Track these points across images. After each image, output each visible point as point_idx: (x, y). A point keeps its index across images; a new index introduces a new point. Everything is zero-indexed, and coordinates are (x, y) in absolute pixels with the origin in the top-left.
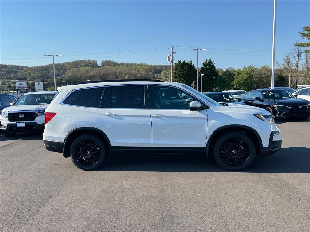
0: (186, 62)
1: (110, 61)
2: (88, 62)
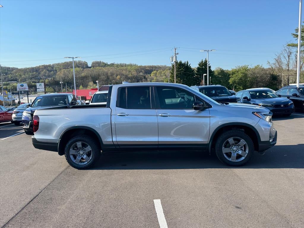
0: (182, 63)
2: (79, 63)
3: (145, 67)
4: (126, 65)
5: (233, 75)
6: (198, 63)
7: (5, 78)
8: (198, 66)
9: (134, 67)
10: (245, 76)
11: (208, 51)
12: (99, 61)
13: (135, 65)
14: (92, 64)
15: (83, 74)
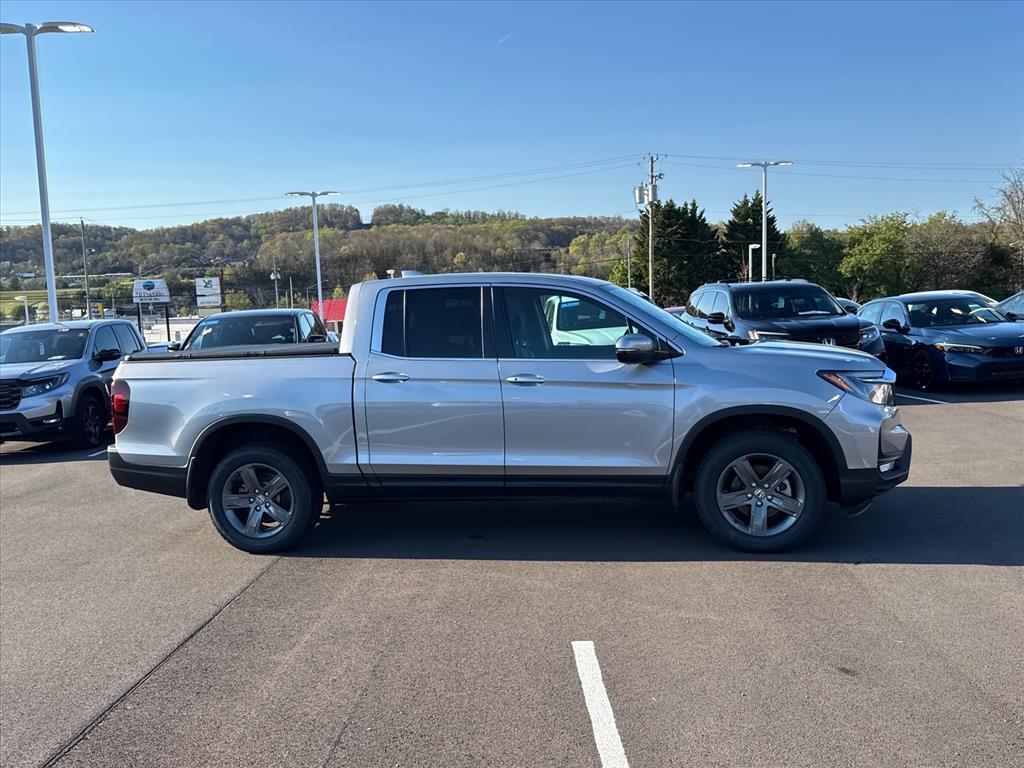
0: (677, 207)
1: (401, 206)
2: (331, 211)
3: (550, 222)
4: (484, 218)
5: (852, 246)
6: (733, 207)
7: (95, 263)
8: (731, 217)
9: (511, 223)
10: (897, 249)
11: (766, 166)
12: (396, 205)
13: (517, 215)
14: (375, 215)
15: (345, 250)
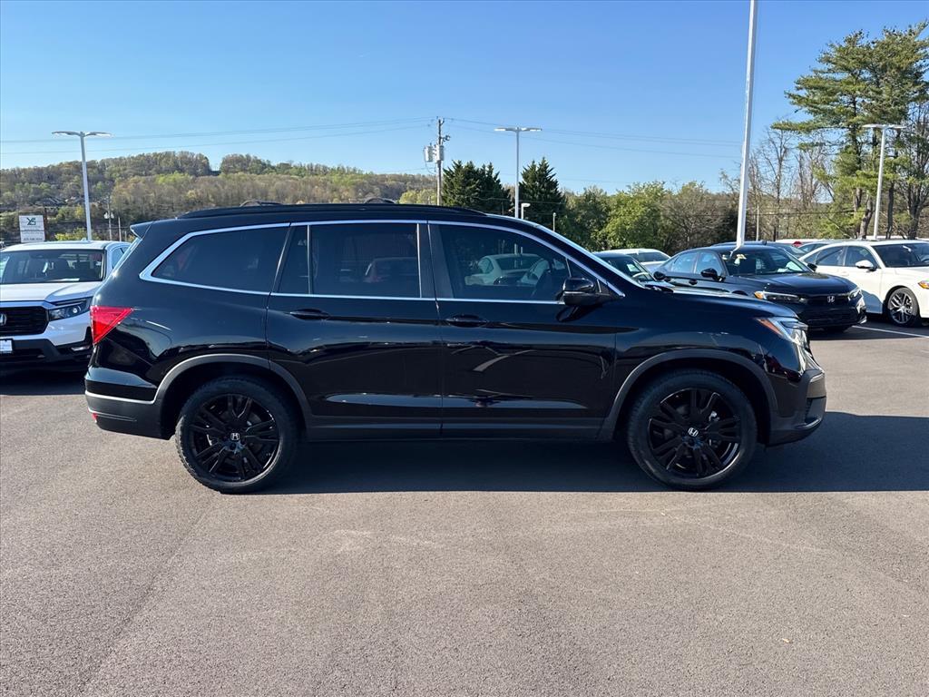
0: (476, 168)
1: (248, 156)
2: (181, 158)
3: (384, 178)
5: (618, 208)
6: (523, 171)
8: (522, 180)
9: (349, 176)
10: (654, 213)
11: (518, 131)
12: (244, 155)
13: (355, 170)
14: (223, 163)
15: (191, 194)
